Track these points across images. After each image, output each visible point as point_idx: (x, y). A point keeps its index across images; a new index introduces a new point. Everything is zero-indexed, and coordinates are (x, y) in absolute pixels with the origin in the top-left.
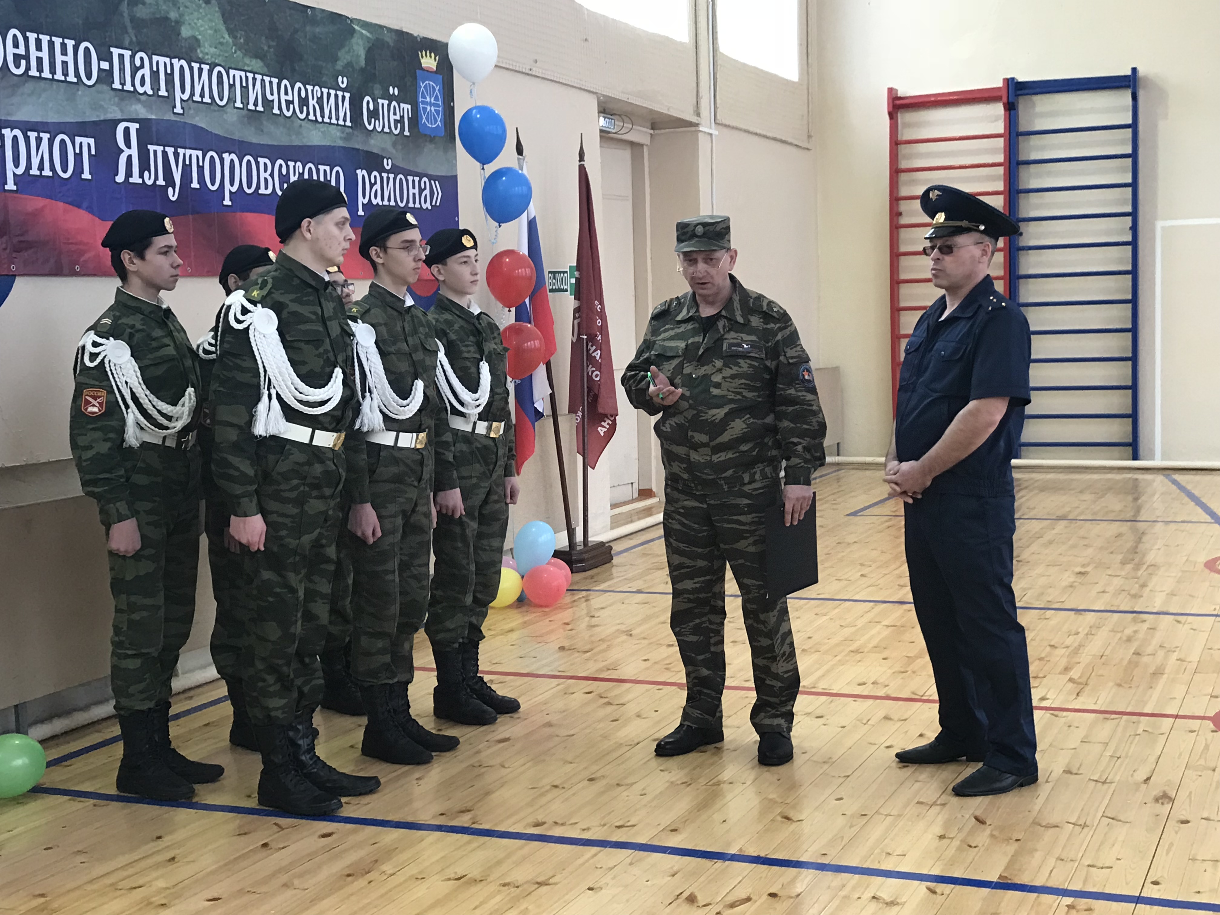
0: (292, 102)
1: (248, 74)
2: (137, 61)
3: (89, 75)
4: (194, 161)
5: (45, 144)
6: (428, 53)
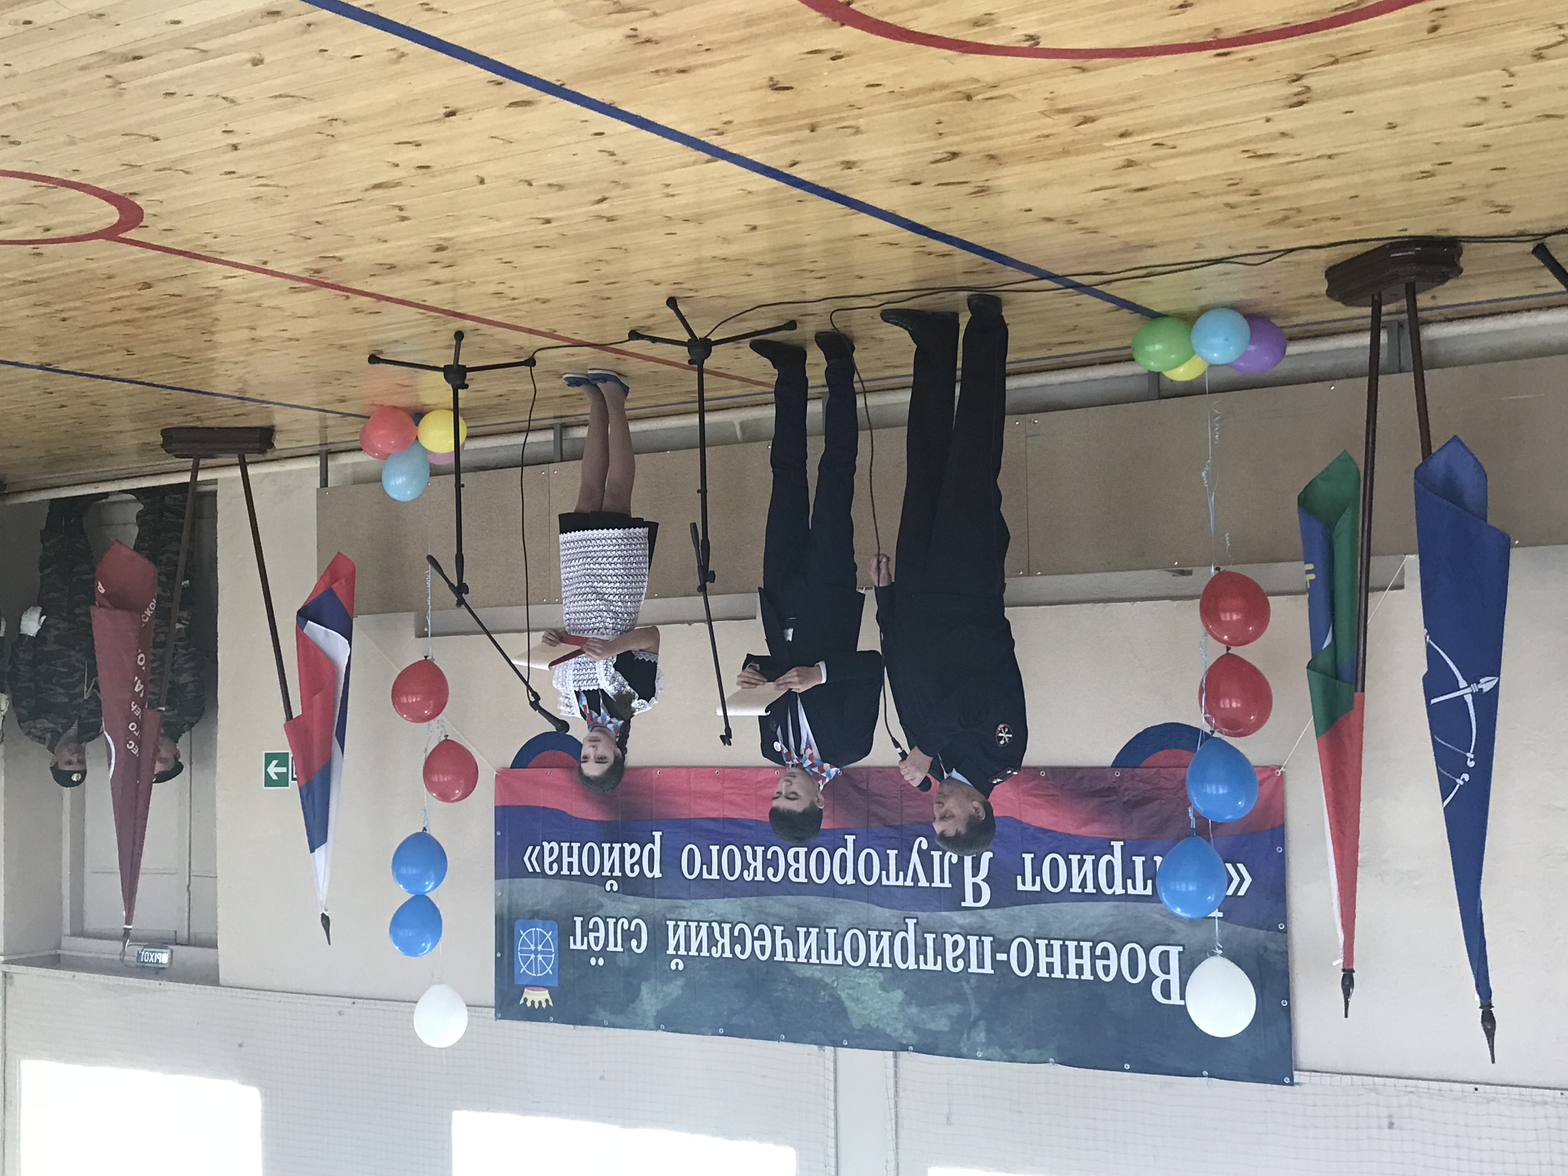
0: (754, 939)
1: (818, 962)
2: (961, 963)
3: (1021, 946)
4: (893, 874)
5: (1077, 881)
6: (537, 1005)
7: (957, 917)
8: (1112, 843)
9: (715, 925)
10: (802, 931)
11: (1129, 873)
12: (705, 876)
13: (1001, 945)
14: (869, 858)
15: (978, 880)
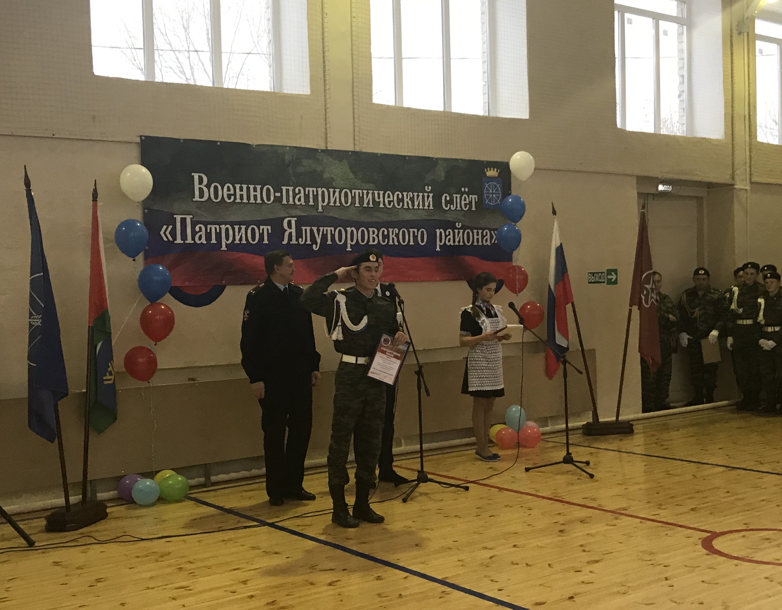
0: (393, 201)
1: (364, 191)
2: (297, 191)
3: (269, 199)
4: (329, 232)
5: (243, 230)
6: (492, 169)
7: (299, 213)
8: (226, 249)
9: (411, 207)
10: (371, 205)
11: (218, 235)
12: (416, 230)
13: (278, 200)
14: (340, 241)
15: (289, 231)
